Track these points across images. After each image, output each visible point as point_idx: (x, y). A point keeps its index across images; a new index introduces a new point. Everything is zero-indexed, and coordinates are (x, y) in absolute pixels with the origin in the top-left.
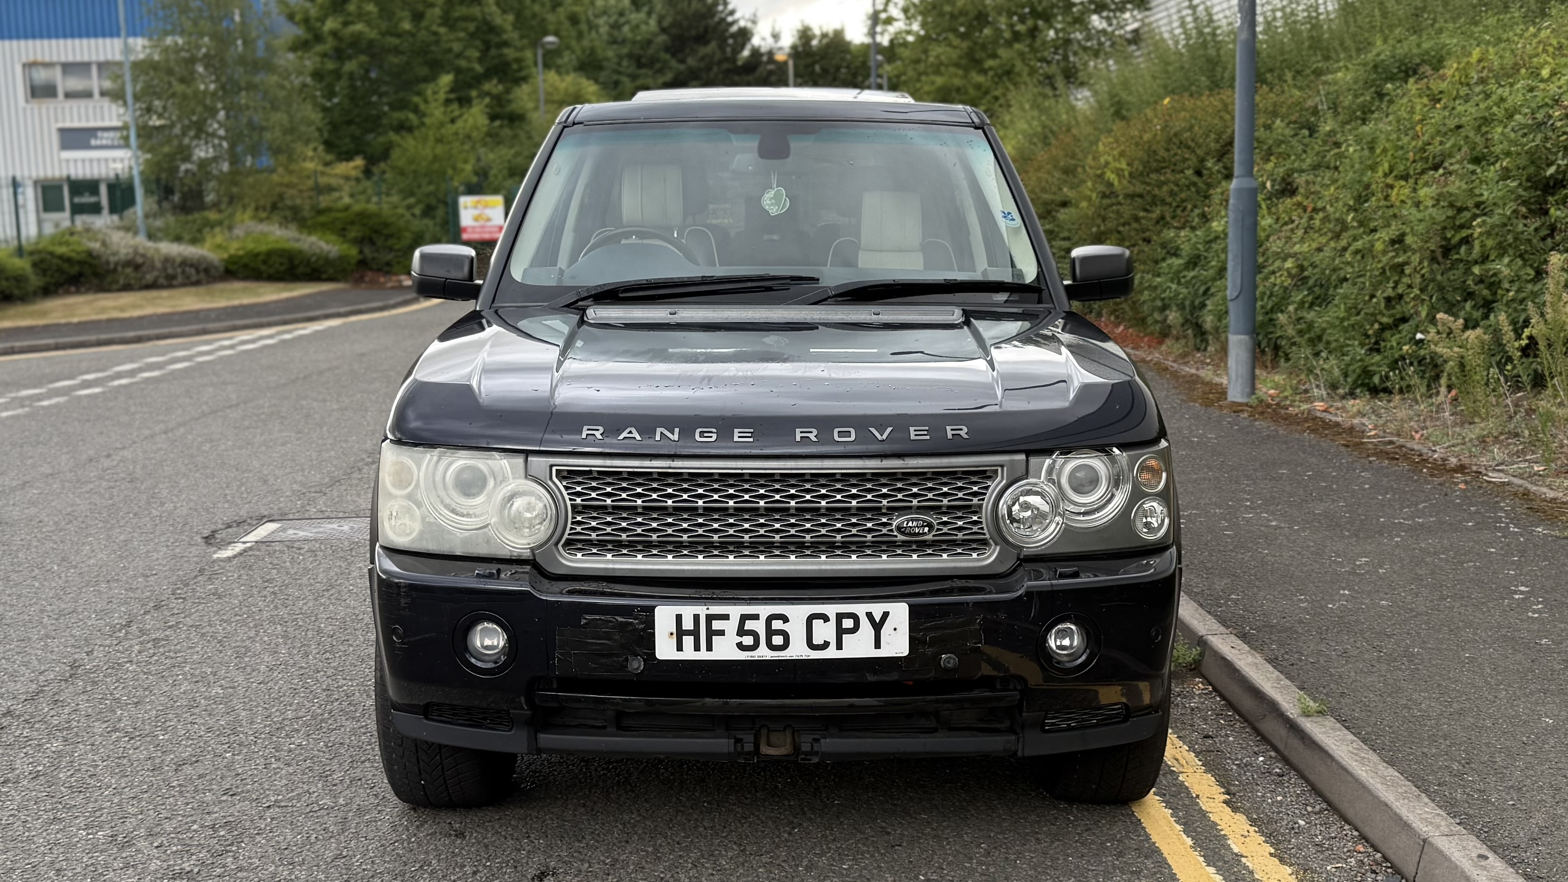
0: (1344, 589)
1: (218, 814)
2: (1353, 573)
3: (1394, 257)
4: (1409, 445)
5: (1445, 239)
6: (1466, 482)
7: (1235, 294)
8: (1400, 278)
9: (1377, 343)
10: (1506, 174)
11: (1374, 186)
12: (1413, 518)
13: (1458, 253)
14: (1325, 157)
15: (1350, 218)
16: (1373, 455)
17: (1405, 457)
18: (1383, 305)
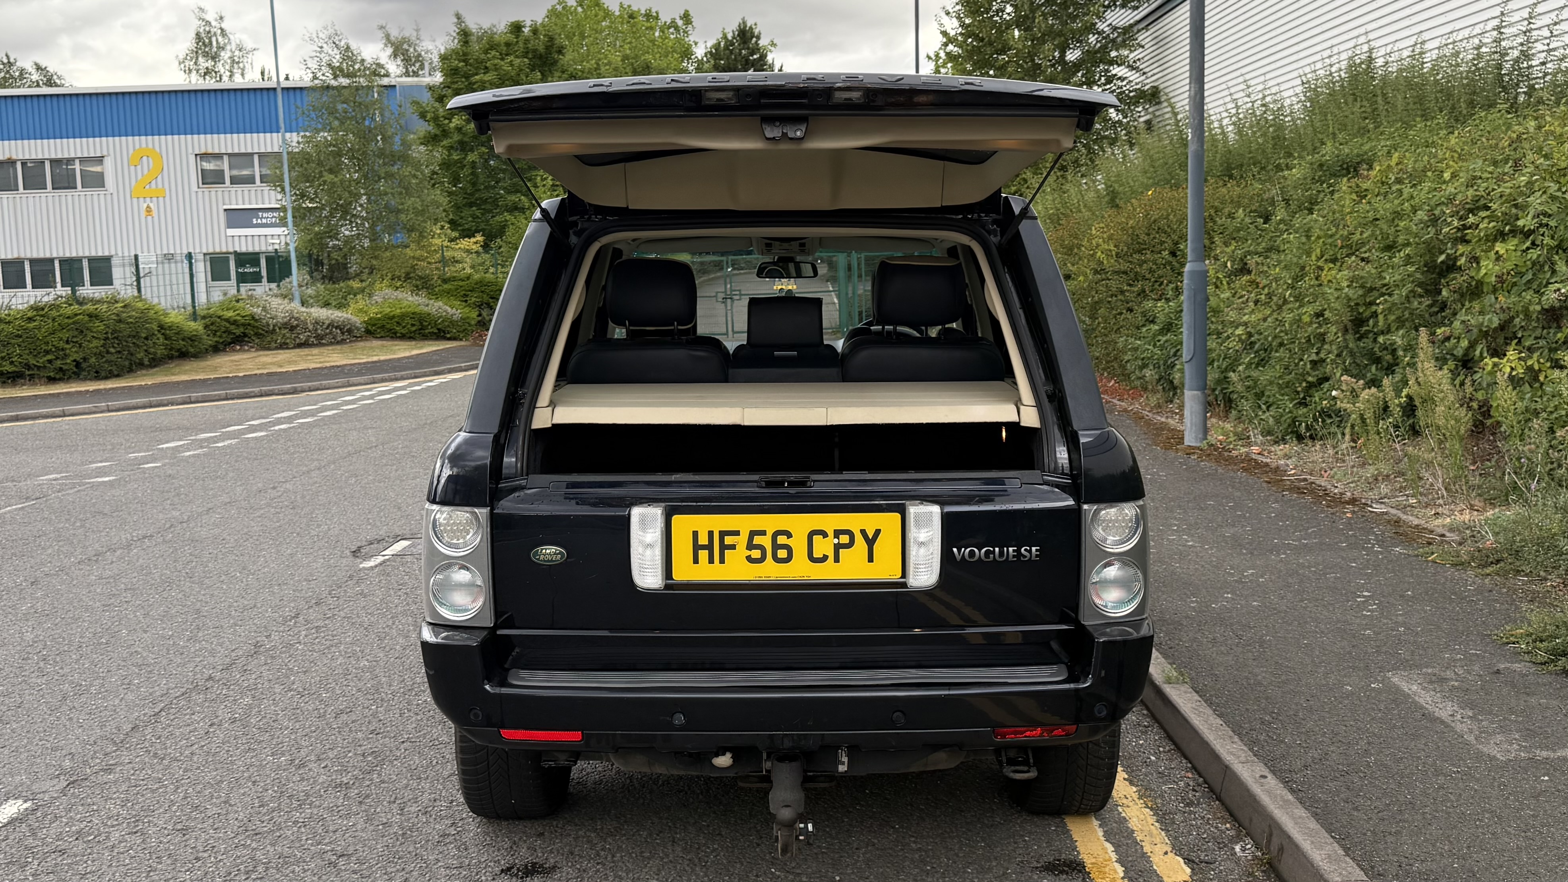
0: (1228, 593)
1: (367, 747)
2: (1239, 581)
3: (1317, 328)
4: (1318, 482)
5: (1360, 314)
6: (1353, 512)
7: (1189, 357)
8: (1323, 345)
9: (1304, 398)
10: (1408, 260)
11: (1307, 269)
12: (1300, 540)
13: (1368, 326)
14: (1275, 241)
15: (1288, 294)
16: (1287, 490)
17: (1312, 492)
18: (1309, 366)
